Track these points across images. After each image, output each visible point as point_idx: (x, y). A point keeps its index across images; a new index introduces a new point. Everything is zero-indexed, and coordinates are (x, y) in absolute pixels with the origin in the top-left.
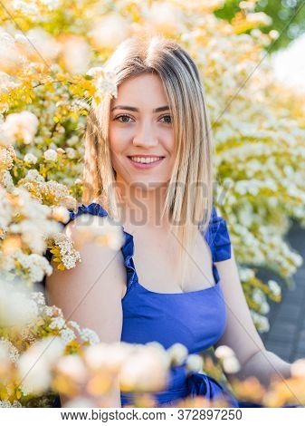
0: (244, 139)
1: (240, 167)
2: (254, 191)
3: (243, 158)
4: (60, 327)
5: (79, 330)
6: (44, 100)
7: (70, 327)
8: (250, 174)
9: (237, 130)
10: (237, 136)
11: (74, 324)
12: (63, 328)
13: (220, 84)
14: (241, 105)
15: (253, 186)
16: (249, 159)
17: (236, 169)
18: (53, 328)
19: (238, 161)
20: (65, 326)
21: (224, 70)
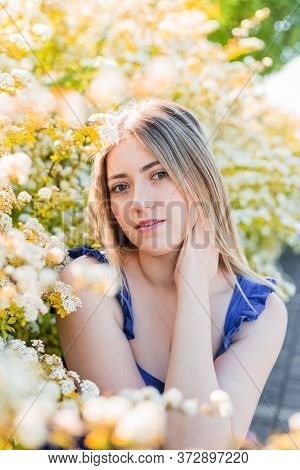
0: (238, 168)
1: (233, 196)
2: (248, 221)
3: (236, 187)
4: (61, 377)
5: (79, 381)
7: (70, 377)
8: (243, 203)
9: (230, 160)
10: (231, 165)
11: (74, 374)
12: (64, 379)
13: (214, 112)
14: (233, 132)
15: (247, 216)
16: (243, 187)
19: (232, 190)
20: (66, 376)
21: (217, 98)
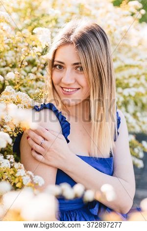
0: (126, 66)
1: (126, 81)
2: (133, 94)
3: (127, 76)
4: (22, 175)
5: (33, 176)
6: (17, 48)
7: (28, 174)
8: (131, 85)
9: (123, 62)
10: (123, 65)
11: (30, 173)
12: (24, 176)
13: (113, 38)
15: (132, 91)
16: (130, 77)
17: (124, 82)
18: (19, 175)
19: (125, 78)
20: (25, 174)
21: (115, 30)
